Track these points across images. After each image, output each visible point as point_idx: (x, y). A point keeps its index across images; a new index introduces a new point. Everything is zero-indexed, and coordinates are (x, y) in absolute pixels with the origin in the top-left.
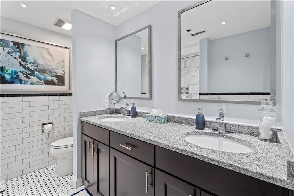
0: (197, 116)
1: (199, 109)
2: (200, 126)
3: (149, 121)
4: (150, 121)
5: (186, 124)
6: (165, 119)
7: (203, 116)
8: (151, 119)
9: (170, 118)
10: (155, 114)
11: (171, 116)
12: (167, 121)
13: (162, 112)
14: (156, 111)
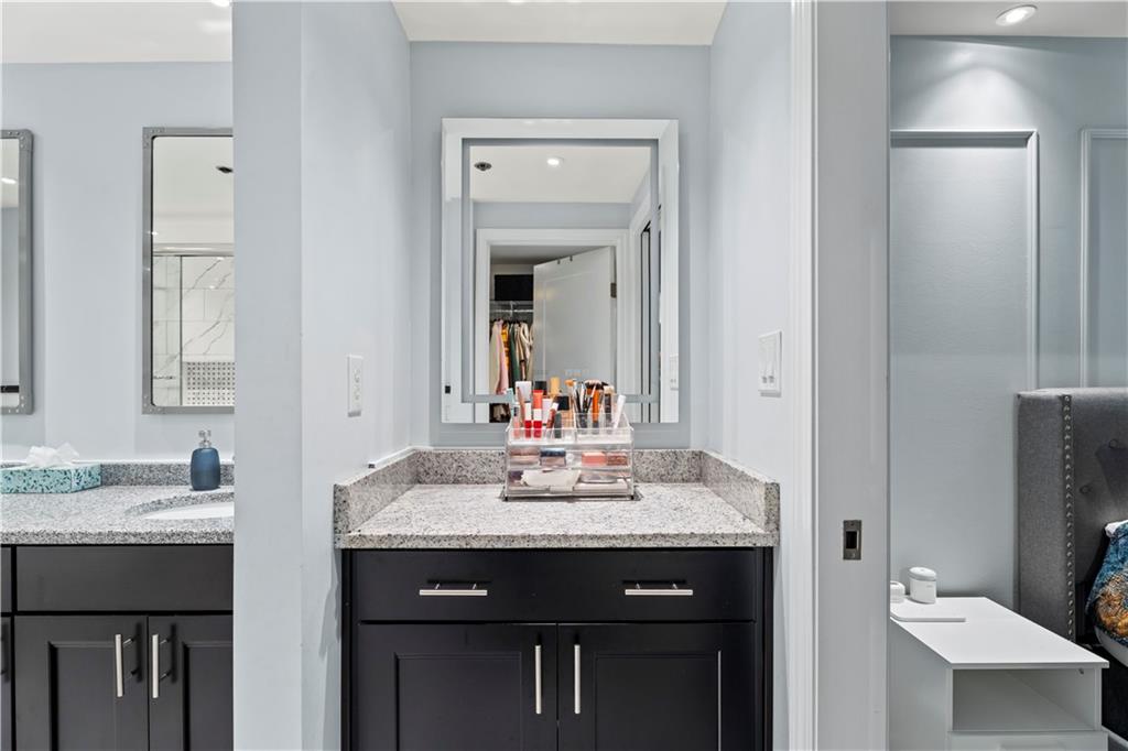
0: (196, 454)
1: (202, 434)
2: (205, 480)
3: (17, 492)
4: (21, 490)
5: (168, 484)
6: (85, 478)
7: (215, 452)
8: (25, 485)
9: (112, 471)
10: (43, 465)
11: (116, 467)
12: (99, 483)
13: (76, 453)
14: (51, 452)
